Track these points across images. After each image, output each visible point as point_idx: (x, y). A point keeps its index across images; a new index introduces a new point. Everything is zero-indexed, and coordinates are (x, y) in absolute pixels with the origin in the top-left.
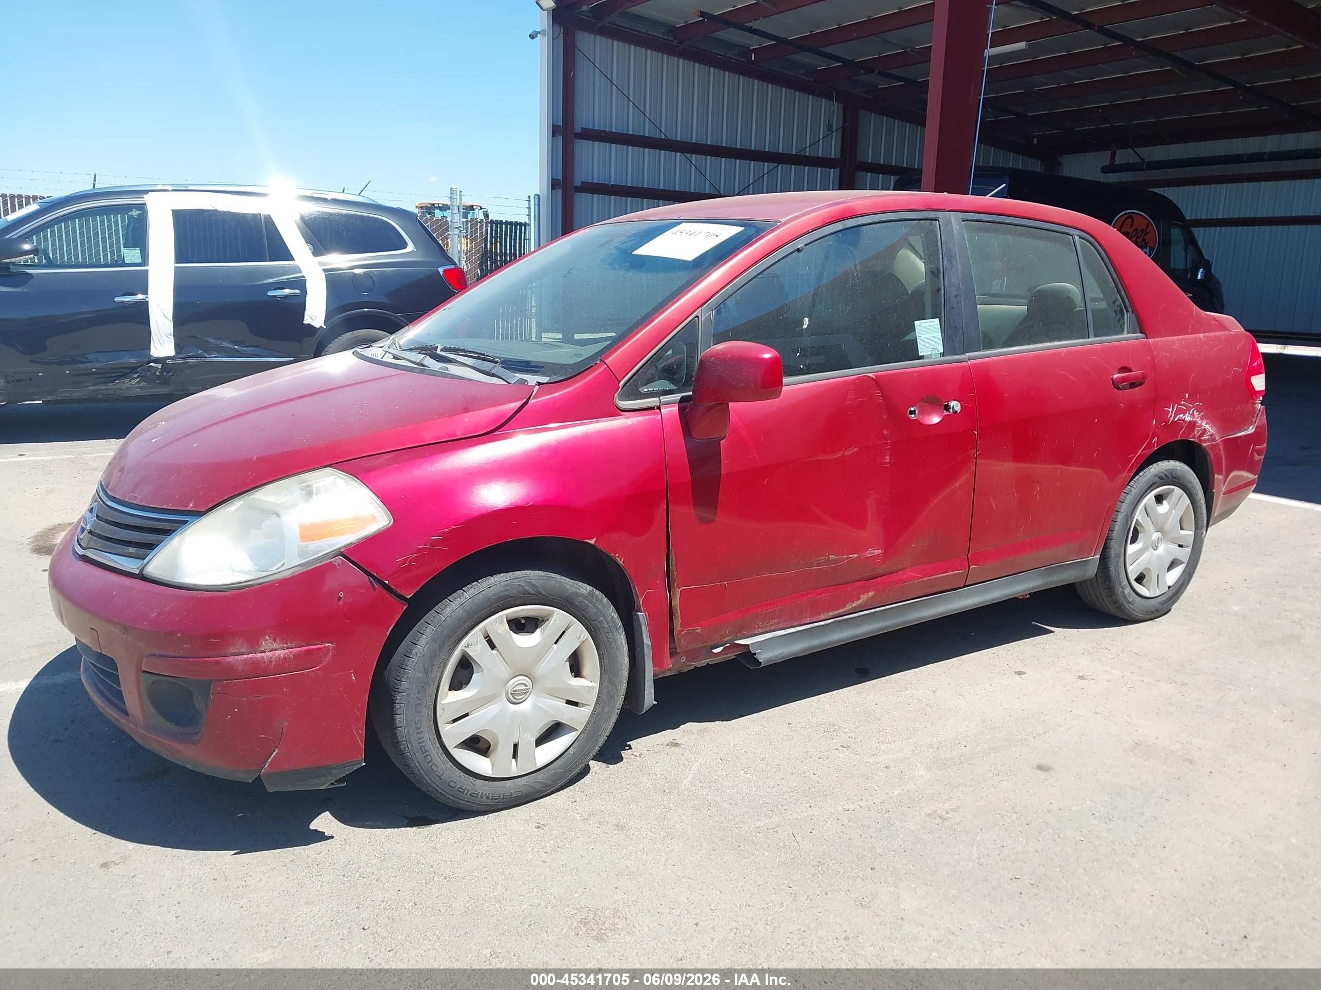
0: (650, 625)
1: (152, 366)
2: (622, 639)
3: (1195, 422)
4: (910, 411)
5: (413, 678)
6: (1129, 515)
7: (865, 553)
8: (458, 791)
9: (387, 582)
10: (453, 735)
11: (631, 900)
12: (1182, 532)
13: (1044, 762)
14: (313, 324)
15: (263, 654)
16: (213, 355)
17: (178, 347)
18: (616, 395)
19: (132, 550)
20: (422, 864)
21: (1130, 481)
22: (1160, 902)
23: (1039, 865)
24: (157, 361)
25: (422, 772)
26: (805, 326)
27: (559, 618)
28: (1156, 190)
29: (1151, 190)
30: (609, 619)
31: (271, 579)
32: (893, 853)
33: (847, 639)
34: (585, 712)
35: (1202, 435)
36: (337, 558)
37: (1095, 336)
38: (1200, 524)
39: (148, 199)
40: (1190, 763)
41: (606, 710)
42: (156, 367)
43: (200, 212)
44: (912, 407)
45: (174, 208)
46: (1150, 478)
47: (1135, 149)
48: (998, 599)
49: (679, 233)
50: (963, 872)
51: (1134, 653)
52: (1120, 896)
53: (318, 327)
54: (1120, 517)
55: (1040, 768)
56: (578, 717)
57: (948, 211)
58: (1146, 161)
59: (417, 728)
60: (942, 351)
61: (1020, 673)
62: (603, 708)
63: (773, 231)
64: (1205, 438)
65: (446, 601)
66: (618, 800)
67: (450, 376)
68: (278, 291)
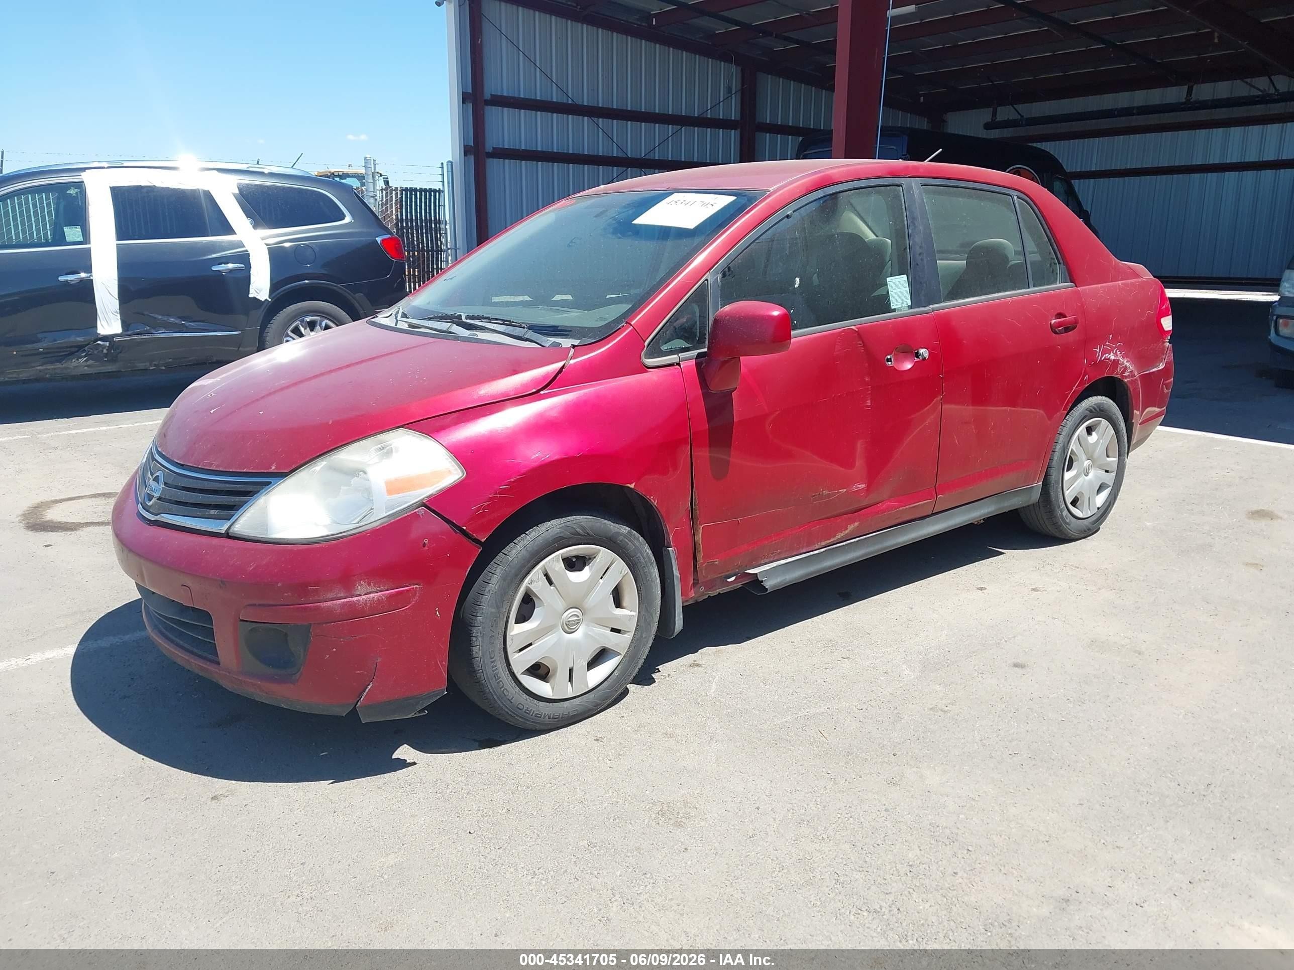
0: (678, 558)
1: (99, 344)
2: (655, 572)
3: (1118, 360)
4: (887, 359)
5: (488, 613)
6: (1066, 445)
7: (852, 487)
8: (525, 712)
9: (465, 528)
10: (520, 662)
11: (696, 793)
12: (1108, 459)
13: (1019, 661)
14: (257, 297)
15: (359, 598)
16: (160, 331)
17: (125, 324)
18: (643, 353)
19: (212, 512)
20: (503, 777)
21: (1066, 416)
22: (1136, 763)
23: (1032, 742)
24: (105, 338)
25: (495, 697)
26: (797, 286)
27: (604, 555)
28: (1035, 145)
29: (1030, 144)
30: (645, 554)
31: (364, 530)
32: (909, 741)
33: (837, 565)
34: (627, 638)
35: (1124, 372)
36: (420, 508)
37: (1034, 286)
38: (1122, 451)
39: (85, 176)
40: (1139, 654)
41: (644, 636)
42: (103, 345)
43: (139, 188)
44: (889, 355)
45: (111, 186)
46: (1083, 412)
47: (1015, 106)
48: (959, 524)
49: (673, 203)
50: (971, 752)
51: (1075, 567)
52: (1103, 761)
53: (263, 300)
54: (1058, 448)
55: (1016, 665)
56: (621, 643)
57: (909, 177)
58: (1025, 117)
59: (491, 658)
60: (910, 304)
61: (981, 589)
62: (642, 634)
63: (765, 199)
64: (1126, 374)
65: (512, 544)
66: (660, 713)
67: (485, 342)
68: (223, 265)
